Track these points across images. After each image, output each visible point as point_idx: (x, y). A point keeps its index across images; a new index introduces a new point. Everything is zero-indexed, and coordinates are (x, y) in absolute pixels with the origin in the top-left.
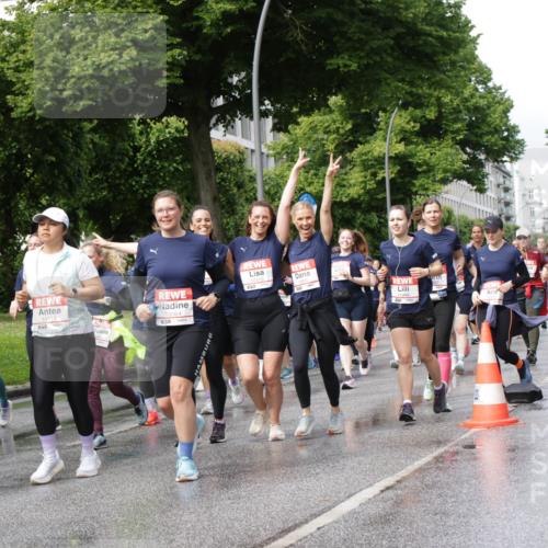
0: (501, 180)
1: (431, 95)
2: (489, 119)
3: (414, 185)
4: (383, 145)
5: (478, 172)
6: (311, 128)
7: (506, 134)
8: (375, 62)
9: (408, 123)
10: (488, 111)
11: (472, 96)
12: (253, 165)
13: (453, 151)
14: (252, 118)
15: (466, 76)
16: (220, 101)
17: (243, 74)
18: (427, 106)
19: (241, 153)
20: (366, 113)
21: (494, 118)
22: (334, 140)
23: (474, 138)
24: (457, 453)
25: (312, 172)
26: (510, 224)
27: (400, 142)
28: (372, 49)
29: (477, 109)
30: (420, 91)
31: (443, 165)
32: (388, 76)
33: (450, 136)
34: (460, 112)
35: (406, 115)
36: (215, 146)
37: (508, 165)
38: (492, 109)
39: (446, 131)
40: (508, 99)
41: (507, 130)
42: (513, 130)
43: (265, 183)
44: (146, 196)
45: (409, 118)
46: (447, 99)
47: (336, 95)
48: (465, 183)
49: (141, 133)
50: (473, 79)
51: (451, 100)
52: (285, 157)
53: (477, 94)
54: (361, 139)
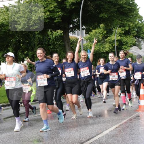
1: (127, 24)
2: (142, 30)
3: (123, 48)
4: (114, 37)
5: (139, 44)
6: (95, 33)
8: (112, 15)
9: (121, 31)
11: (138, 24)
13: (133, 38)
14: (80, 30)
15: (136, 19)
16: (71, 26)
17: (77, 19)
18: (126, 27)
19: (77, 39)
20: (110, 29)
22: (102, 36)
23: (138, 35)
24: (135, 118)
27: (119, 36)
28: (111, 12)
29: (139, 27)
30: (124, 23)
31: (130, 42)
32: (115, 19)
33: (132, 35)
34: (134, 28)
35: (120, 29)
36: (70, 38)
38: (143, 27)
39: (131, 33)
43: (83, 47)
44: (52, 51)
46: (131, 25)
48: (136, 47)
49: (51, 34)
50: (138, 19)
51: (132, 25)
52: (89, 40)
53: (139, 23)
54: (108, 35)
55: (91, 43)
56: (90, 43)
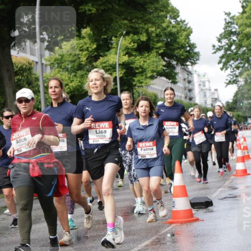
0: (186, 76)
1: (143, 28)
2: (178, 40)
3: (134, 81)
4: (116, 57)
5: (172, 71)
7: (188, 49)
8: (109, 8)
9: (130, 43)
10: (177, 35)
11: (168, 26)
12: (37, 71)
13: (157, 60)
18: (141, 34)
19: (30, 64)
20: (105, 38)
21: (181, 39)
22: (86, 55)
23: (169, 52)
25: (73, 74)
26: (192, 102)
27: (125, 55)
29: (171, 34)
30: (137, 26)
31: (151, 68)
32: (117, 17)
33: (154, 51)
34: (161, 36)
35: (128, 39)
36: (14, 60)
37: (190, 67)
38: (180, 34)
39: (152, 48)
40: (189, 28)
41: (189, 46)
42: (192, 46)
43: (44, 82)
45: (130, 40)
46: (152, 29)
47: (86, 28)
48: (164, 78)
50: (168, 16)
51: (156, 30)
52: (56, 65)
53: (171, 25)
54: (101, 54)
55: (62, 72)
56: (59, 71)
